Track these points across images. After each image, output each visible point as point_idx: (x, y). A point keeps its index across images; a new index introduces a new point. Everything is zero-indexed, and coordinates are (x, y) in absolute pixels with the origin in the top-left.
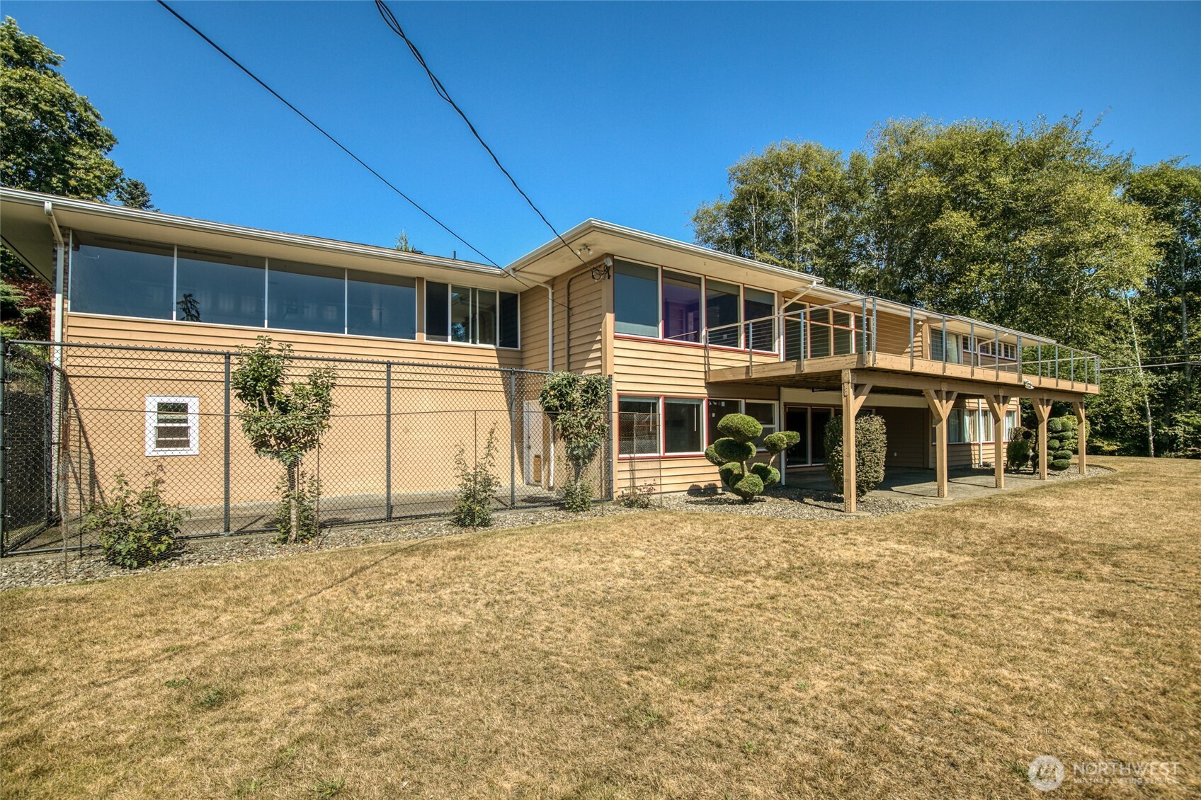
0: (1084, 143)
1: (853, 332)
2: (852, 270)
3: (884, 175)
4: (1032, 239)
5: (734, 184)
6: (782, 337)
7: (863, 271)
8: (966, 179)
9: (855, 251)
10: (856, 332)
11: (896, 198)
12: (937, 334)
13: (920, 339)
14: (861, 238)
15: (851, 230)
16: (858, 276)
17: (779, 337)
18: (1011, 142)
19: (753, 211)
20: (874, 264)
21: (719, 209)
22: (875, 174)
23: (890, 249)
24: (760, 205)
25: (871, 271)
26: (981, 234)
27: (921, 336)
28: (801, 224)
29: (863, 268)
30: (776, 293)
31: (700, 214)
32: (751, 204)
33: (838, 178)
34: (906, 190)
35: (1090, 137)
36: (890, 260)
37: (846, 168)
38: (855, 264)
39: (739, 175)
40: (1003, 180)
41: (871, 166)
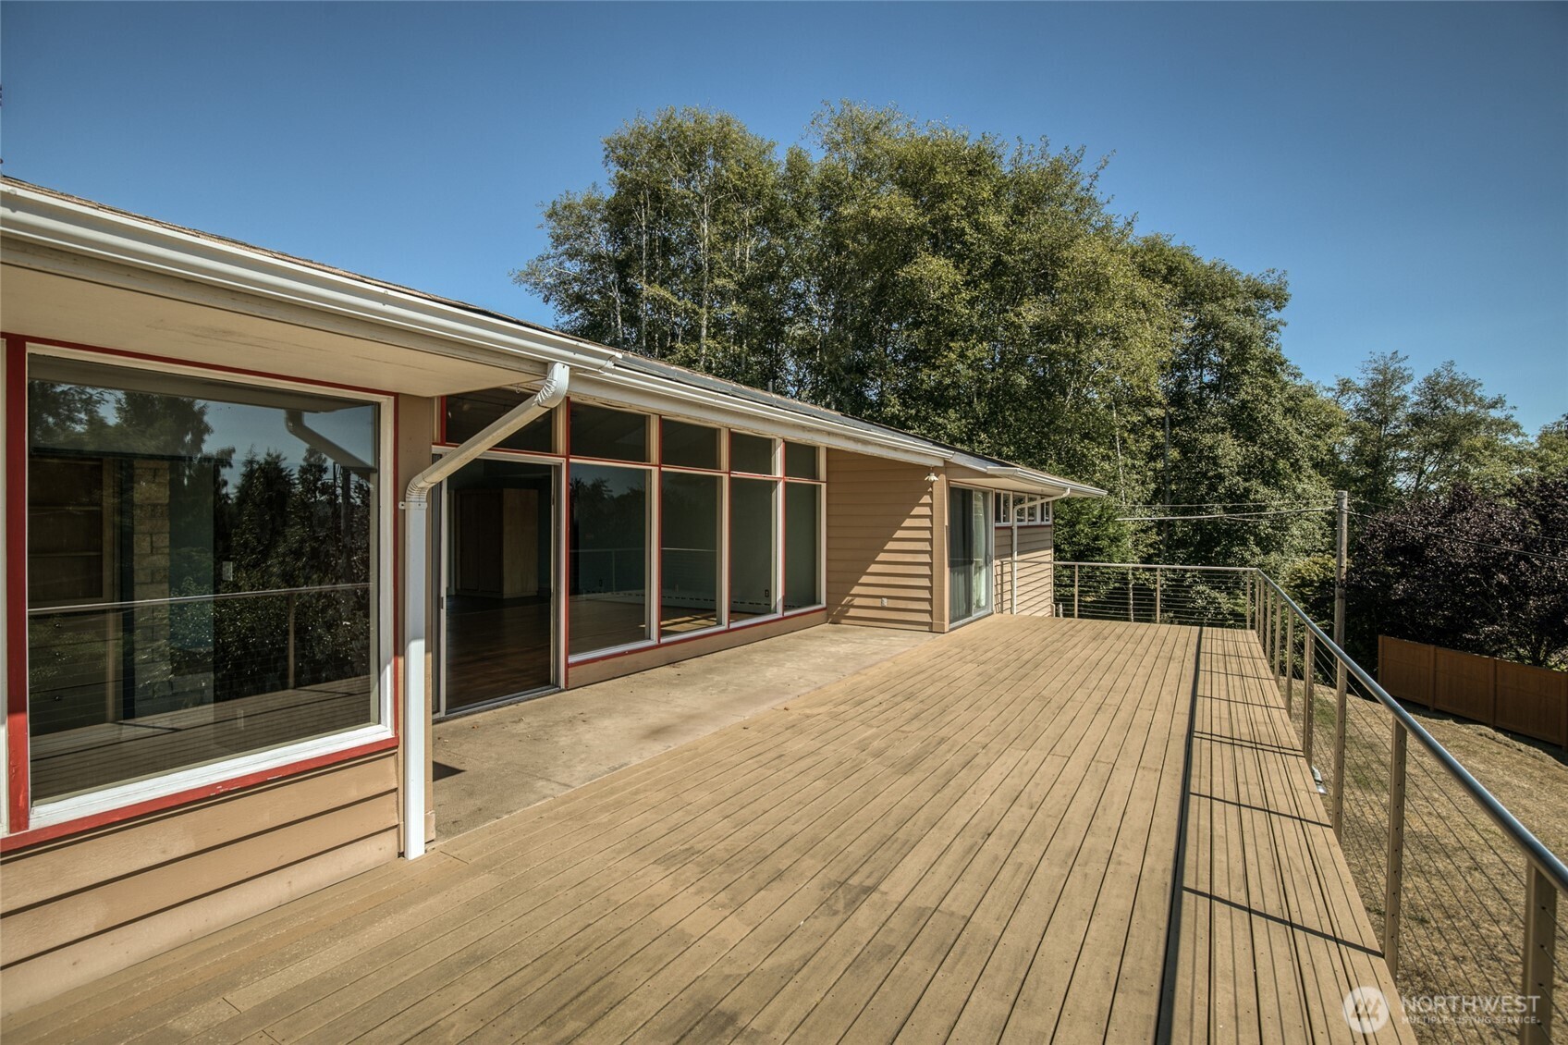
0: (1088, 190)
1: (781, 486)
2: (786, 329)
3: (832, 191)
4: (1031, 313)
5: (614, 168)
6: (417, 650)
7: (800, 332)
8: (950, 208)
9: (792, 302)
10: (787, 484)
11: (852, 223)
12: (962, 500)
13: (926, 511)
14: (799, 285)
15: (785, 271)
16: (794, 338)
17: (400, 649)
18: (1005, 168)
19: (643, 217)
20: (816, 323)
21: (593, 207)
22: (822, 187)
23: (839, 305)
24: (653, 209)
25: (811, 334)
26: (965, 295)
27: (931, 506)
28: (713, 247)
29: (801, 329)
30: (387, 404)
31: (559, 208)
32: (638, 203)
33: (770, 182)
34: (866, 213)
35: (1095, 183)
36: (839, 320)
37: (782, 170)
38: (791, 321)
39: (621, 152)
40: (996, 220)
41: (816, 173)
